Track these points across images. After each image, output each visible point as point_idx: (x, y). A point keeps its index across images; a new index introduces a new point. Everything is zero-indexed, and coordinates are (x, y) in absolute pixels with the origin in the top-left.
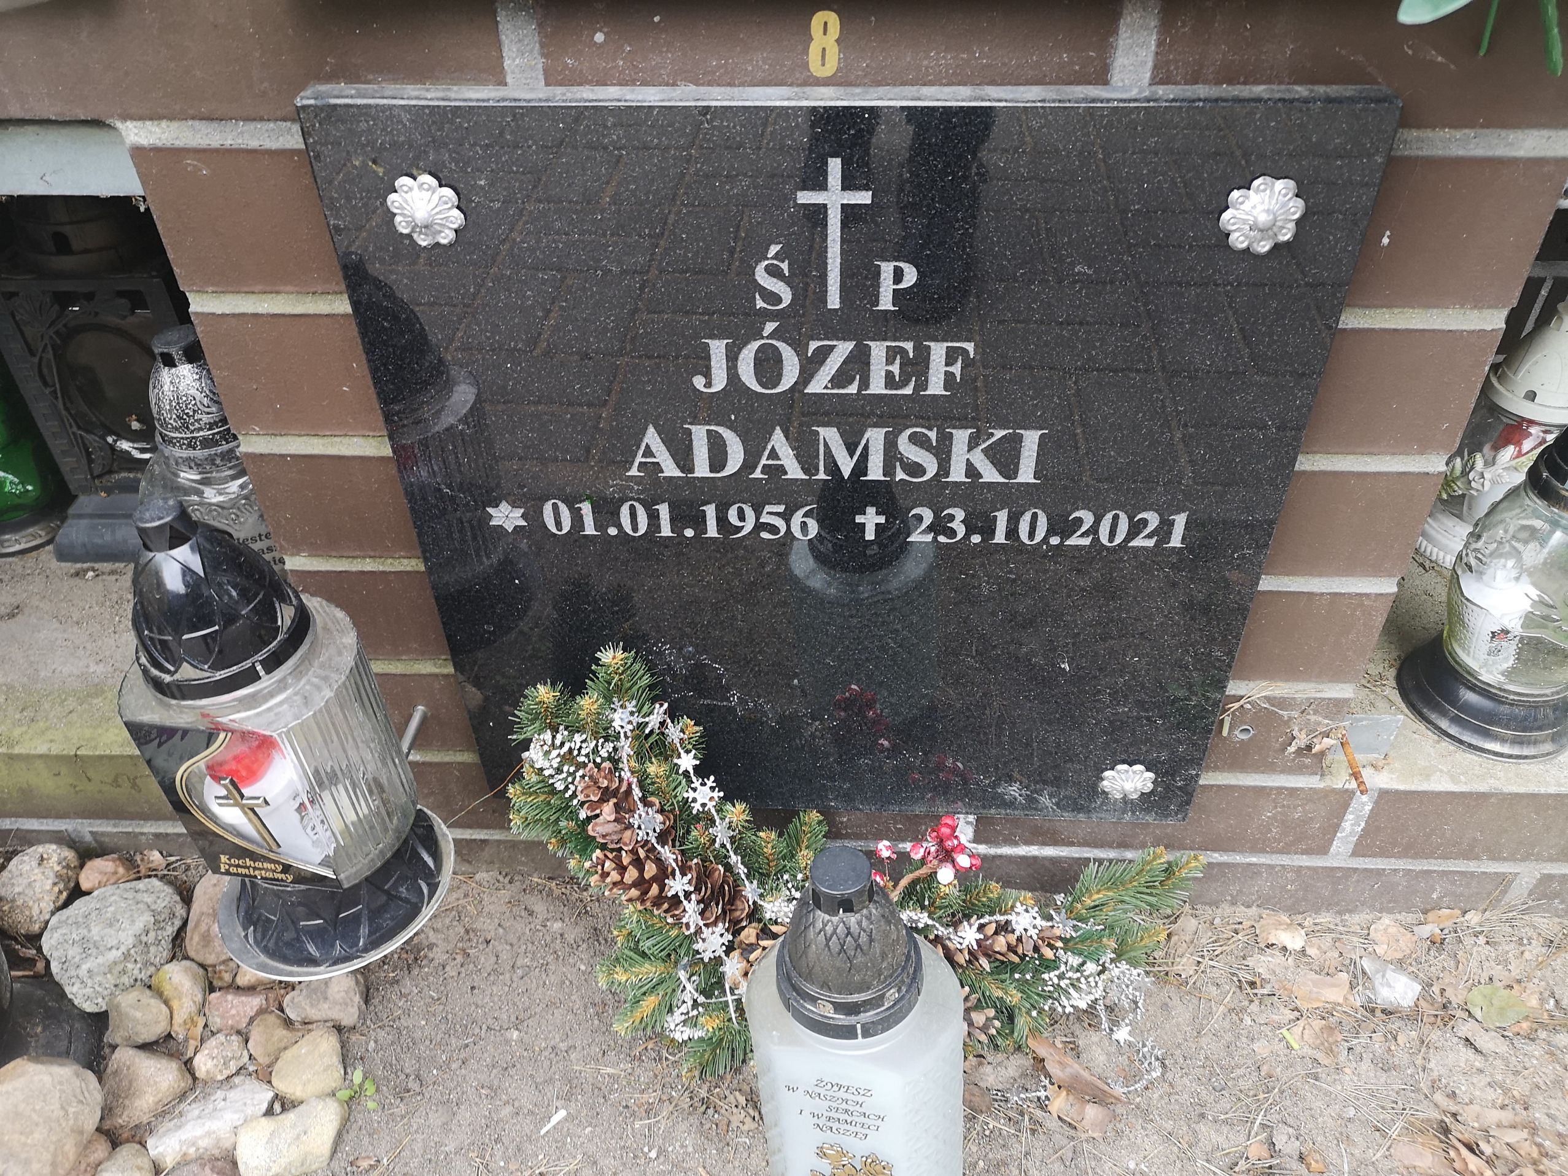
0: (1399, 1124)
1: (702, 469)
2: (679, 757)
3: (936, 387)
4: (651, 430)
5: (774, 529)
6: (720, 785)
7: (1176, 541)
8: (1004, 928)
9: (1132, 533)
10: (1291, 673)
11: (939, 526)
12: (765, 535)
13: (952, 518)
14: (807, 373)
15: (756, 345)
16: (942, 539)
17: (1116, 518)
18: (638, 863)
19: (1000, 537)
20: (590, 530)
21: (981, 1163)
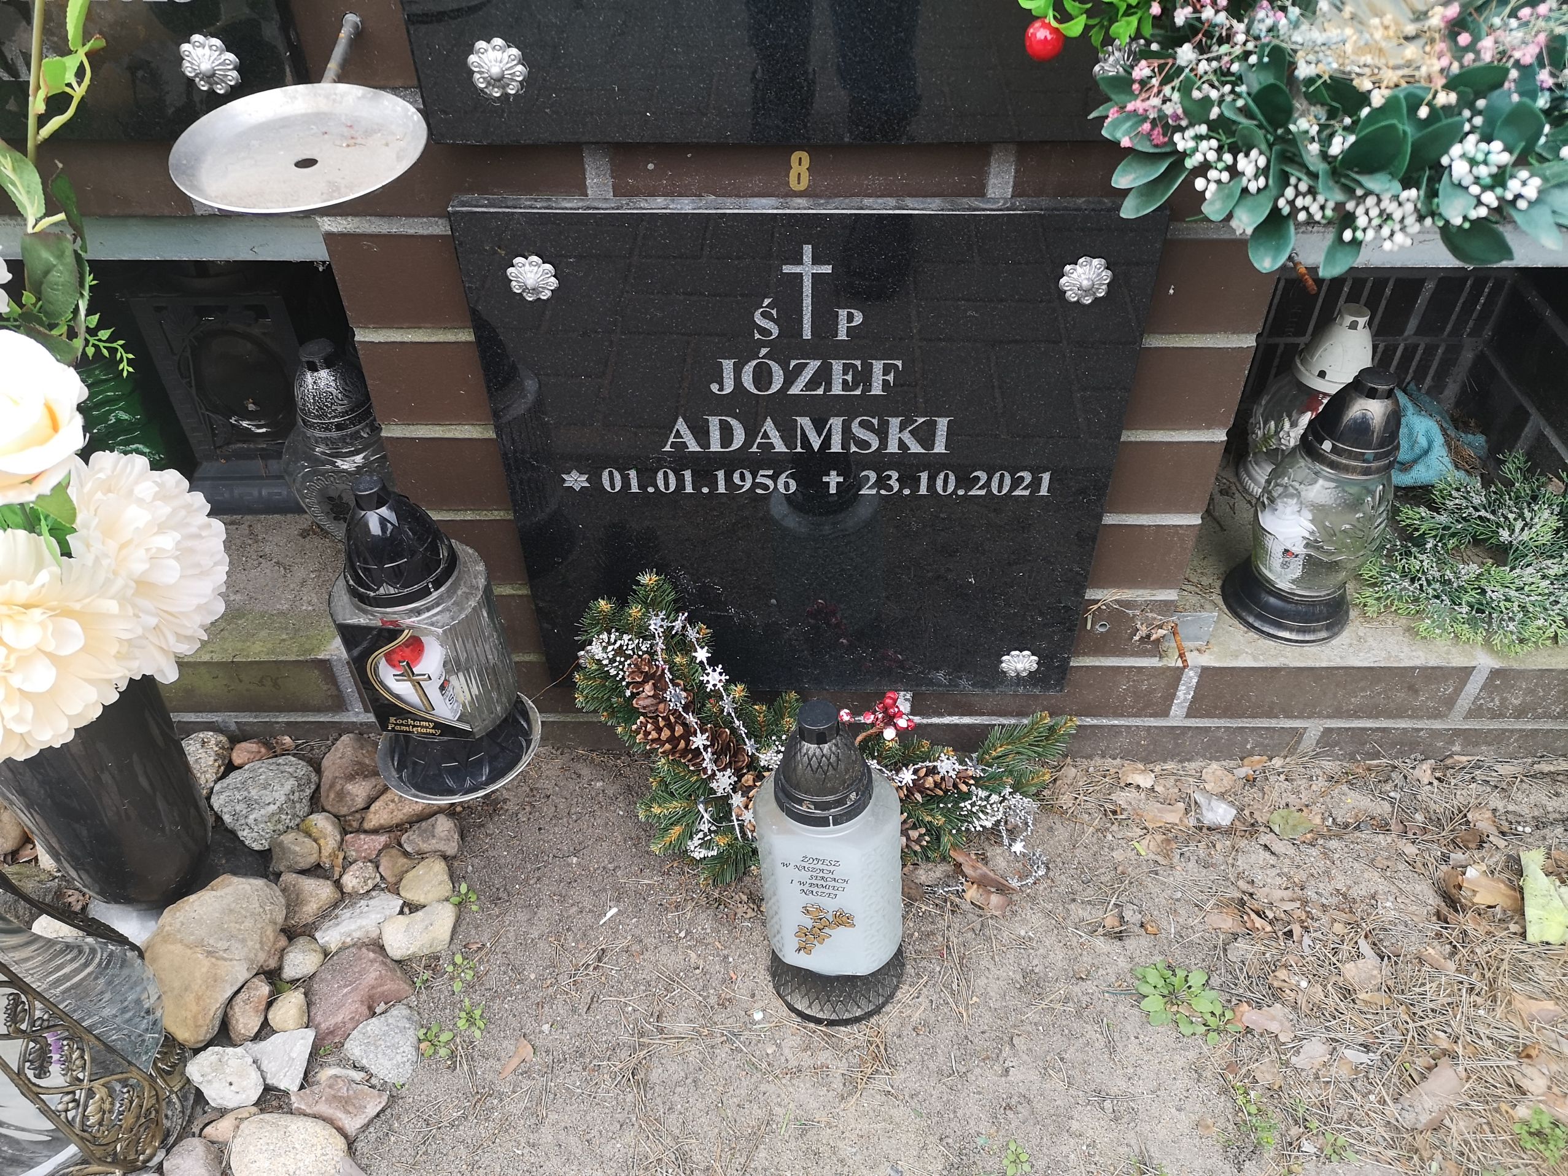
0: (1212, 902)
1: (715, 446)
2: (696, 651)
3: (877, 389)
4: (681, 420)
5: (766, 487)
6: (725, 671)
7: (1044, 491)
8: (933, 771)
9: (1013, 486)
10: (1132, 582)
11: (881, 482)
12: (759, 491)
13: (889, 477)
14: (789, 381)
15: (755, 362)
16: (883, 492)
17: (1002, 476)
18: (671, 727)
19: (923, 490)
20: (635, 489)
21: (916, 934)
